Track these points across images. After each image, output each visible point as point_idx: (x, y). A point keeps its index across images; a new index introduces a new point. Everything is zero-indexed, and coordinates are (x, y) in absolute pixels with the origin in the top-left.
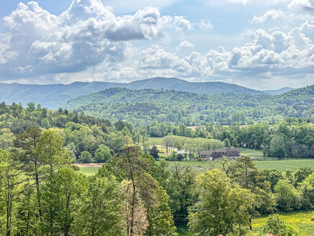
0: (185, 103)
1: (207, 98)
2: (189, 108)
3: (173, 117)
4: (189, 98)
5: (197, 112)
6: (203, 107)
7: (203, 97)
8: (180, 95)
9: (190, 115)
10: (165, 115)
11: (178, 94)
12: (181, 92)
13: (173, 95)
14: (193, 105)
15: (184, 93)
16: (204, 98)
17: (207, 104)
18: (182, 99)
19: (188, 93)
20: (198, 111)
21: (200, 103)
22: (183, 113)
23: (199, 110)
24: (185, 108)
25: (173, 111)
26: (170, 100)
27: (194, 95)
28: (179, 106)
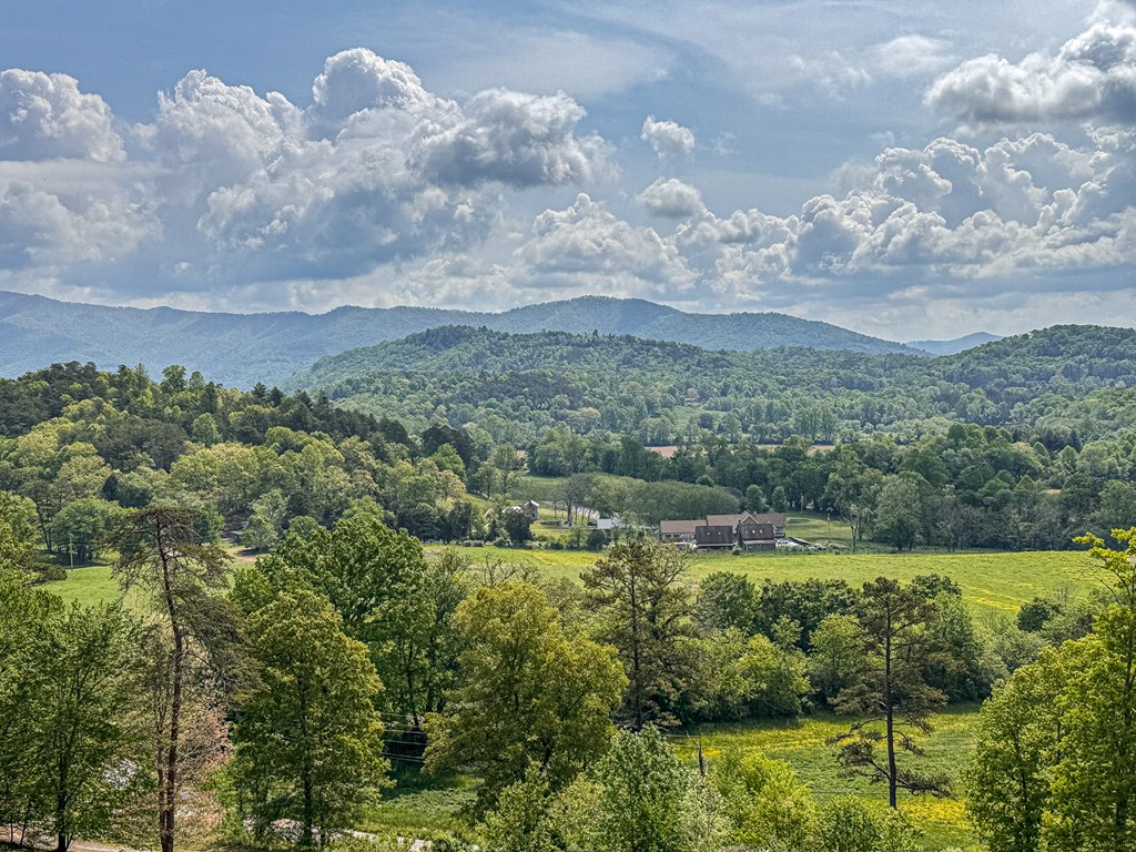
0: (663, 375)
1: (729, 363)
2: (672, 392)
3: (621, 417)
4: (675, 360)
5: (697, 404)
6: (715, 390)
7: (715, 360)
8: (648, 351)
9: (671, 413)
10: (595, 411)
11: (642, 349)
12: (653, 344)
13: (627, 350)
14: (683, 381)
15: (662, 345)
16: (719, 361)
17: (729, 379)
18: (653, 363)
19: (673, 345)
20: (699, 400)
21: (706, 375)
22: (651, 406)
23: (703, 397)
24: (658, 390)
25: (620, 399)
26: (619, 366)
27: (692, 351)
28: (643, 383)
